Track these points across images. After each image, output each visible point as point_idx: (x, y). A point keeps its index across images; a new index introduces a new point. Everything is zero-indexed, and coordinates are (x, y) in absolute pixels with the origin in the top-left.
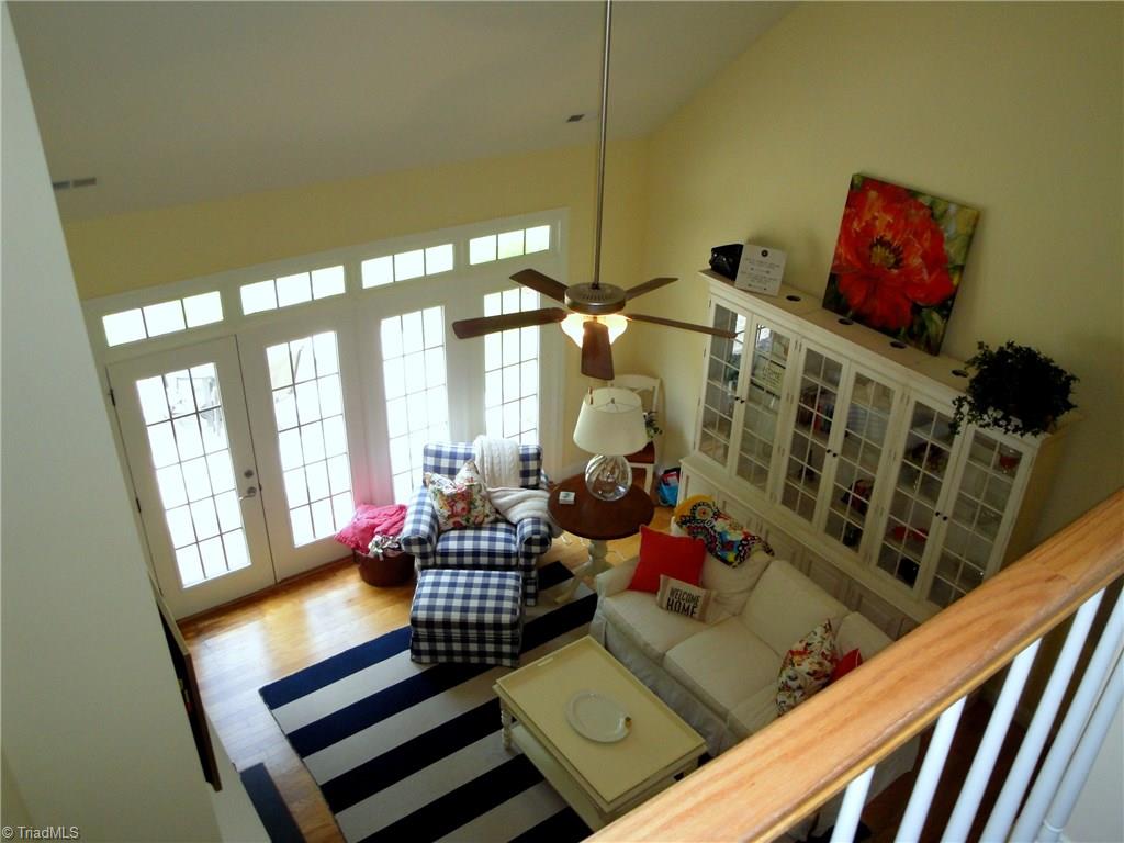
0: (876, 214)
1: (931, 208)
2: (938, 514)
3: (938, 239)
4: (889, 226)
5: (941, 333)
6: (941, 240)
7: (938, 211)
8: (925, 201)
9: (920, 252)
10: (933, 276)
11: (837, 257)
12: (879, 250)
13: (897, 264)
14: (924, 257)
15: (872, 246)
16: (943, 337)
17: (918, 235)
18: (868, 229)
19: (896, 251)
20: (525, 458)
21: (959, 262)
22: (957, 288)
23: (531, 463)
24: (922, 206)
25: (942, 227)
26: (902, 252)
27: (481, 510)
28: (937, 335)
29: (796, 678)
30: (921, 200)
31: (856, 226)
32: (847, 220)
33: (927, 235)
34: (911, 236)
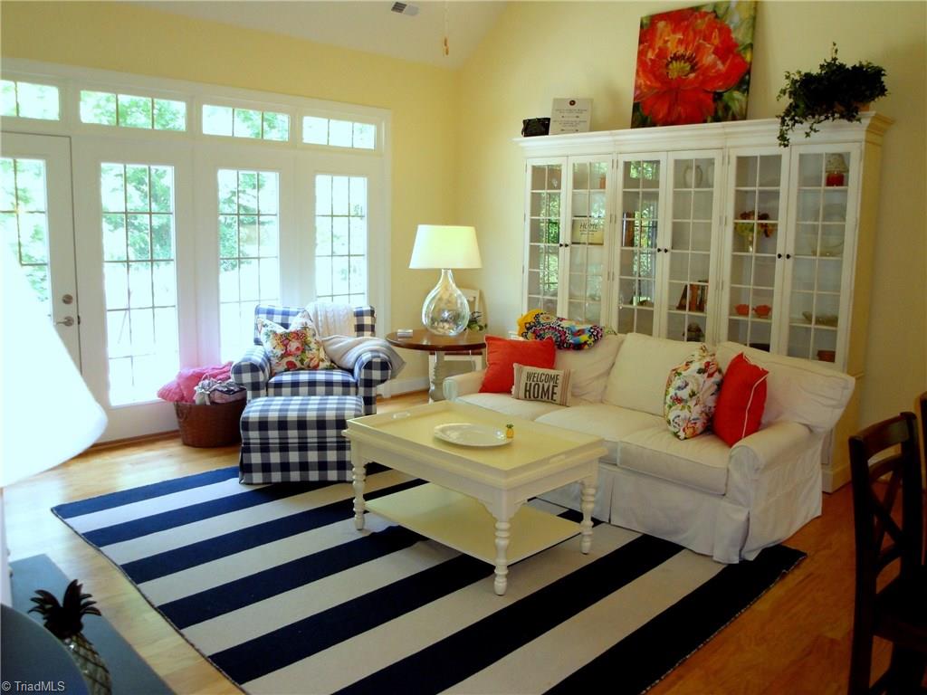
0: (667, 38)
1: (715, 12)
2: (780, 256)
3: (725, 32)
4: (680, 42)
5: (744, 106)
6: (729, 31)
7: (720, 12)
8: (709, 9)
9: (712, 50)
10: (728, 63)
11: (637, 87)
12: (675, 65)
13: (693, 69)
14: (716, 52)
15: (667, 65)
16: (746, 109)
17: (707, 38)
18: (662, 53)
19: (690, 60)
20: (359, 314)
21: (748, 41)
22: (751, 63)
23: (365, 318)
24: (706, 14)
25: (727, 22)
26: (695, 57)
27: (315, 353)
28: (741, 108)
29: (687, 385)
30: (704, 10)
31: (651, 55)
32: (641, 54)
33: (716, 33)
34: (701, 41)
